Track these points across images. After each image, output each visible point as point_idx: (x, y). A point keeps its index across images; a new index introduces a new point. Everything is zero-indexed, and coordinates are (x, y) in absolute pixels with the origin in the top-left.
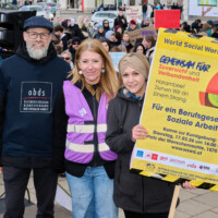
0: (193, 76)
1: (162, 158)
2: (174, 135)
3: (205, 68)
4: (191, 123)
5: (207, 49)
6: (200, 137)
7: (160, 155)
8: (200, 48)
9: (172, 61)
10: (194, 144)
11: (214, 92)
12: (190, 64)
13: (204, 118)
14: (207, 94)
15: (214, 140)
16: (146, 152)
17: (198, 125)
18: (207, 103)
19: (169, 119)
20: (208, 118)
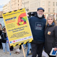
0: (14, 21)
1: (16, 41)
2: (16, 35)
3: (15, 18)
4: (18, 31)
5: (14, 14)
6: (21, 33)
7: (15, 40)
8: (12, 14)
9: (8, 19)
10: (21, 34)
11: (20, 22)
12: (12, 18)
13: (20, 28)
14: (18, 23)
15: (25, 32)
16: (12, 41)
17: (20, 30)
18: (19, 25)
19: (13, 32)
20: (21, 28)
